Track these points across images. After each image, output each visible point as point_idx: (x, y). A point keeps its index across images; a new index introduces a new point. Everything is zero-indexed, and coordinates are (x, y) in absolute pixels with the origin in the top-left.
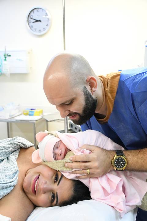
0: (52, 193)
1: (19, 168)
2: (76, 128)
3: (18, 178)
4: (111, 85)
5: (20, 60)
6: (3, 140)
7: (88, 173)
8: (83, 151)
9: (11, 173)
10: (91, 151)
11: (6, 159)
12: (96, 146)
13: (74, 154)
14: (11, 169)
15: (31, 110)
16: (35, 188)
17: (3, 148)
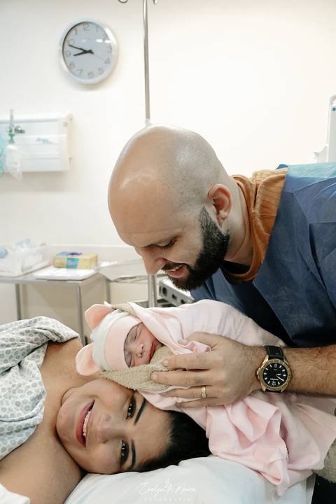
0: (123, 441)
1: (45, 387)
2: (174, 297)
3: (43, 408)
4: (263, 201)
5: (45, 141)
6: (9, 324)
7: (204, 396)
8: (193, 345)
9: (28, 398)
10: (211, 348)
11: (17, 367)
12: (221, 336)
13: (172, 353)
14: (30, 389)
15: (70, 256)
16: (84, 430)
17: (11, 343)
